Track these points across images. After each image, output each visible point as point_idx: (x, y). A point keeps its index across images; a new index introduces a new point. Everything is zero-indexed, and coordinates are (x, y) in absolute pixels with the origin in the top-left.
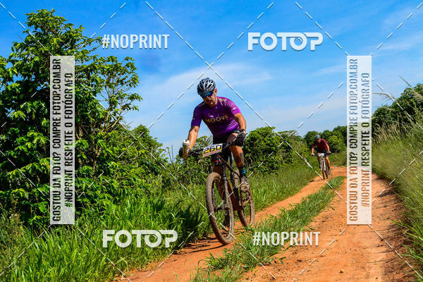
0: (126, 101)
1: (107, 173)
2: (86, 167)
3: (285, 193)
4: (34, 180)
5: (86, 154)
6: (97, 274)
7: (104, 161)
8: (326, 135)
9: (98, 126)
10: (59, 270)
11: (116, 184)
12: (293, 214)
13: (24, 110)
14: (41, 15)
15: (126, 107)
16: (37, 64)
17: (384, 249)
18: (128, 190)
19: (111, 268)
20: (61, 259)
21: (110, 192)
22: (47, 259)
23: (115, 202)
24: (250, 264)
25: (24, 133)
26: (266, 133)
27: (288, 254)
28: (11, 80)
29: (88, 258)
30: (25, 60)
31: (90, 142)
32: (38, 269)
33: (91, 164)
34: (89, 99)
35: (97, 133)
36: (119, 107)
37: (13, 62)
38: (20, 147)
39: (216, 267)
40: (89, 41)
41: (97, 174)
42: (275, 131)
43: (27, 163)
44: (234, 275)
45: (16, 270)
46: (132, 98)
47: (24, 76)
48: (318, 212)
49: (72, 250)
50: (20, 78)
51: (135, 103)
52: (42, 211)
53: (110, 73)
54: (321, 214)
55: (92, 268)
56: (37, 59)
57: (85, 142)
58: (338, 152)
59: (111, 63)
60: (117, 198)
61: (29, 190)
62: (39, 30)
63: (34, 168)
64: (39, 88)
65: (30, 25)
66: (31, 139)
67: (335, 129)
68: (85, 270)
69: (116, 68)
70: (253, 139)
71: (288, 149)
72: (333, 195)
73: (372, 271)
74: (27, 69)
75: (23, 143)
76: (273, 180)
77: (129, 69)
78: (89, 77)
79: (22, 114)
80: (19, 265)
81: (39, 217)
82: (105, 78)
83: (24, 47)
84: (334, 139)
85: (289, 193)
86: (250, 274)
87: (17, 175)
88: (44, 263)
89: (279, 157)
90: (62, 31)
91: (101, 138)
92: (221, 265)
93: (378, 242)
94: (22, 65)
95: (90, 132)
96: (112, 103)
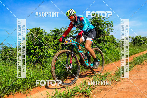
0: (111, 30)
1: (106, 44)
2: (102, 43)
11: (108, 46)
27: (145, 63)
31: (103, 38)
33: (103, 42)
35: (105, 36)
42: (142, 37)
51: (112, 30)
59: (108, 22)
69: (109, 23)
71: (145, 41)
76: (141, 48)
77: (111, 24)
82: (106, 26)
83: (91, 20)
86: (136, 66)
89: (142, 42)
96: (108, 30)
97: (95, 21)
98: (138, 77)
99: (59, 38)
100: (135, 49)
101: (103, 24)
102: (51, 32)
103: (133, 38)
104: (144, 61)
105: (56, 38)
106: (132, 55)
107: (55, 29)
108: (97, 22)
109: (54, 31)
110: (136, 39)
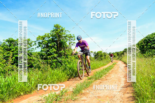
0: (72, 43)
2: (63, 56)
3: (104, 65)
4: (53, 58)
5: (64, 54)
6: (64, 78)
7: (67, 55)
8: (113, 54)
9: (66, 48)
10: (57, 77)
11: (69, 60)
12: (106, 69)
13: (52, 44)
14: (57, 25)
15: (72, 45)
16: (55, 35)
17: (125, 78)
18: (72, 62)
19: (67, 77)
20: (57, 75)
21: (68, 62)
22: (55, 74)
23: (69, 64)
24: (96, 79)
25: (51, 49)
26: (101, 52)
28: (50, 38)
29: (63, 75)
30: (53, 34)
31: (64, 51)
32: (53, 76)
33: (64, 56)
34: (65, 43)
35: (66, 50)
36: (71, 45)
37: (50, 34)
38: (51, 52)
39: (89, 79)
40: (66, 31)
41: (65, 58)
42: (103, 52)
43: (52, 55)
44: (93, 81)
45: (48, 76)
46: (74, 43)
47: (52, 37)
48: (111, 69)
49: (59, 73)
50: (52, 38)
52: (54, 64)
53: (70, 38)
54: (111, 70)
55: (63, 77)
56: (55, 34)
57: (63, 51)
58: (116, 57)
59: (70, 35)
60: (69, 63)
61: (52, 60)
62: (56, 28)
63: (53, 56)
64: (55, 40)
65: (54, 27)
66: (53, 50)
67: (115, 52)
68: (62, 77)
69: (71, 37)
70: (98, 53)
71: (105, 56)
72: (114, 66)
73: (122, 83)
74: (53, 36)
75: (51, 51)
76: (101, 62)
77: (74, 37)
78: (65, 38)
79: (51, 45)
80: (49, 75)
81: (53, 66)
82: (69, 38)
83: (53, 31)
84: (115, 54)
85: (105, 65)
86: (96, 81)
87: (50, 57)
88: (54, 75)
89: (103, 57)
90: (61, 29)
91: (67, 50)
92: (90, 79)
93: (123, 77)
94: (52, 35)
95: (65, 49)
96: (70, 44)
97: (57, 33)
98: (97, 94)
99: (14, 49)
100: (97, 63)
101: (65, 37)
102: (4, 41)
103: (95, 53)
104: (104, 76)
105: (10, 49)
106: (93, 69)
107: (9, 38)
108: (59, 34)
109: (8, 41)
110: (97, 54)
